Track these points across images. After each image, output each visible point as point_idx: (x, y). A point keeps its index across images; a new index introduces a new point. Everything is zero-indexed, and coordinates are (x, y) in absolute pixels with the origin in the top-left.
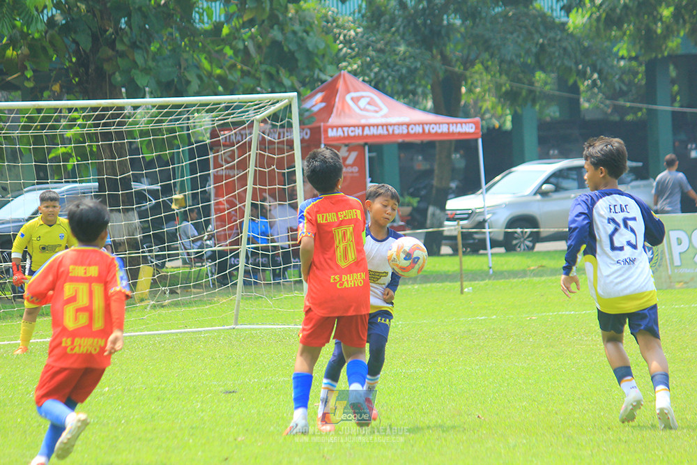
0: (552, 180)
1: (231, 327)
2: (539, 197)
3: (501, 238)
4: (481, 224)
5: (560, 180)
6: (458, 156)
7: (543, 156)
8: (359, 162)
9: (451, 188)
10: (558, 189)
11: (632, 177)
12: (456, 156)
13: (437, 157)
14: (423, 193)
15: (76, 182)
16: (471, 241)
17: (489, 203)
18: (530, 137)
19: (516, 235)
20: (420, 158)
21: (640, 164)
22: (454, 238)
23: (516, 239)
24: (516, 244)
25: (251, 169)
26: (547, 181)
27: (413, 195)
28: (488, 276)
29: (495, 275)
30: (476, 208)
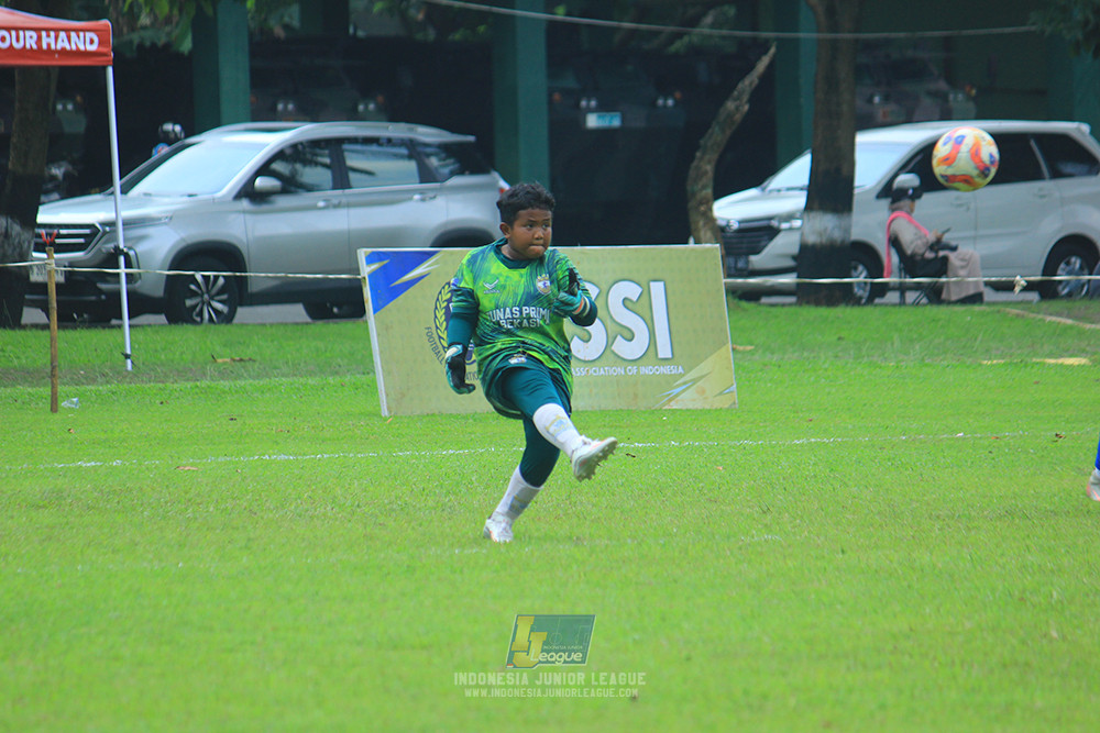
0: (278, 166)
2: (245, 204)
3: (159, 292)
4: (111, 259)
5: (298, 166)
6: (70, 107)
7: (262, 113)
9: (53, 178)
10: (290, 185)
11: (451, 165)
12: (64, 108)
13: (17, 105)
16: (93, 298)
17: (126, 213)
18: (234, 72)
19: (193, 287)
21: (471, 138)
22: (42, 288)
23: (193, 294)
24: (195, 307)
26: (264, 170)
28: (121, 375)
29: (135, 376)
30: (103, 224)
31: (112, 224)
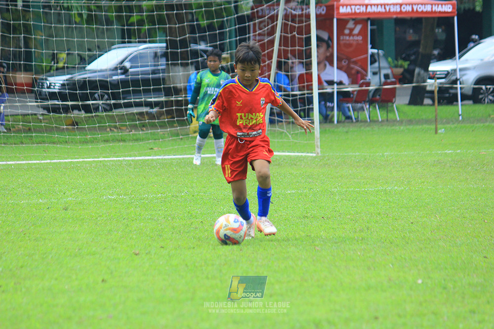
3: (470, 93)
4: (455, 82)
6: (440, 30)
8: (363, 32)
9: (434, 55)
12: (438, 31)
13: (423, 30)
14: (412, 58)
16: (448, 95)
17: (461, 66)
19: (482, 91)
20: (411, 31)
22: (432, 92)
23: (482, 93)
24: (482, 98)
25: (278, 34)
27: (405, 59)
28: (458, 121)
29: (463, 121)
30: (452, 70)
31: (455, 70)
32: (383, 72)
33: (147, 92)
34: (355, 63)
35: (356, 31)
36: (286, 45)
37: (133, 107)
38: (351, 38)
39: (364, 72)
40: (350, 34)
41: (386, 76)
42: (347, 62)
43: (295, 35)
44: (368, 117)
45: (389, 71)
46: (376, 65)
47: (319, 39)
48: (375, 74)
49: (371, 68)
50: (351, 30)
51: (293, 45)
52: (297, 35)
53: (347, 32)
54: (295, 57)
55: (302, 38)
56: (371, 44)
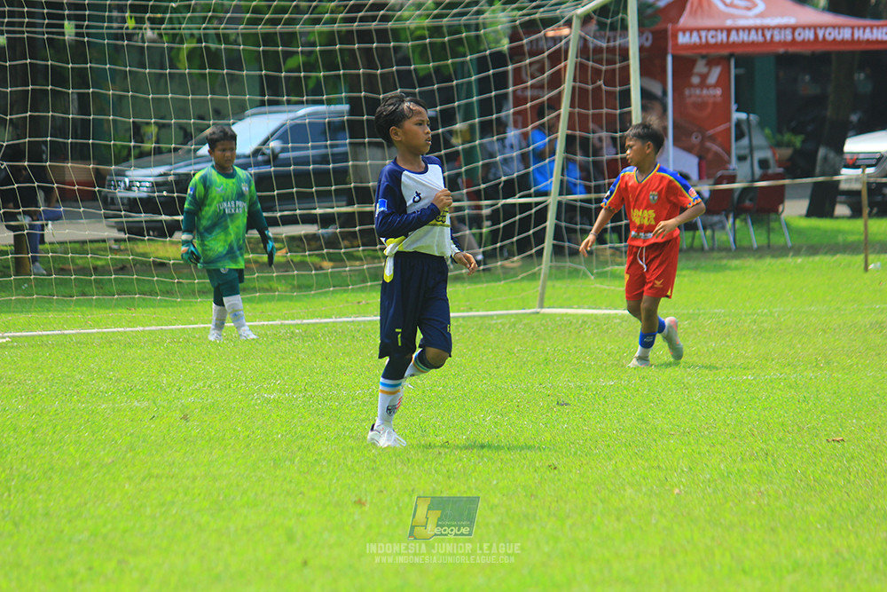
1: (533, 310)
6: (863, 75)
8: (723, 82)
9: (851, 122)
12: (859, 77)
13: (833, 76)
14: (810, 128)
15: (321, 102)
16: (880, 199)
20: (807, 78)
25: (567, 87)
27: (795, 132)
32: (758, 155)
33: (305, 198)
34: (713, 138)
35: (712, 79)
36: (584, 105)
37: (298, 223)
38: (705, 92)
39: (726, 157)
40: (703, 85)
41: (764, 164)
42: (700, 138)
43: (600, 86)
44: (732, 239)
45: (767, 154)
46: (745, 141)
47: (645, 94)
48: (741, 158)
49: (736, 148)
50: (704, 77)
51: (597, 105)
52: (603, 87)
53: (695, 80)
54: (601, 127)
55: (614, 93)
56: (736, 102)
